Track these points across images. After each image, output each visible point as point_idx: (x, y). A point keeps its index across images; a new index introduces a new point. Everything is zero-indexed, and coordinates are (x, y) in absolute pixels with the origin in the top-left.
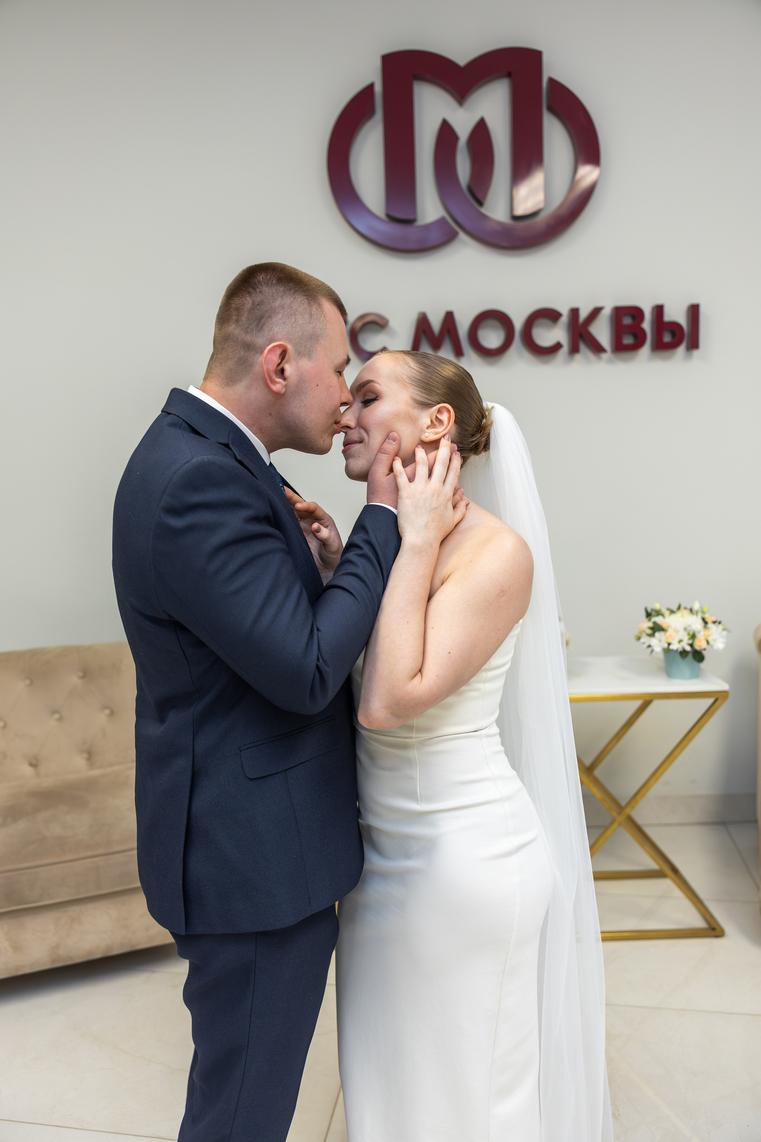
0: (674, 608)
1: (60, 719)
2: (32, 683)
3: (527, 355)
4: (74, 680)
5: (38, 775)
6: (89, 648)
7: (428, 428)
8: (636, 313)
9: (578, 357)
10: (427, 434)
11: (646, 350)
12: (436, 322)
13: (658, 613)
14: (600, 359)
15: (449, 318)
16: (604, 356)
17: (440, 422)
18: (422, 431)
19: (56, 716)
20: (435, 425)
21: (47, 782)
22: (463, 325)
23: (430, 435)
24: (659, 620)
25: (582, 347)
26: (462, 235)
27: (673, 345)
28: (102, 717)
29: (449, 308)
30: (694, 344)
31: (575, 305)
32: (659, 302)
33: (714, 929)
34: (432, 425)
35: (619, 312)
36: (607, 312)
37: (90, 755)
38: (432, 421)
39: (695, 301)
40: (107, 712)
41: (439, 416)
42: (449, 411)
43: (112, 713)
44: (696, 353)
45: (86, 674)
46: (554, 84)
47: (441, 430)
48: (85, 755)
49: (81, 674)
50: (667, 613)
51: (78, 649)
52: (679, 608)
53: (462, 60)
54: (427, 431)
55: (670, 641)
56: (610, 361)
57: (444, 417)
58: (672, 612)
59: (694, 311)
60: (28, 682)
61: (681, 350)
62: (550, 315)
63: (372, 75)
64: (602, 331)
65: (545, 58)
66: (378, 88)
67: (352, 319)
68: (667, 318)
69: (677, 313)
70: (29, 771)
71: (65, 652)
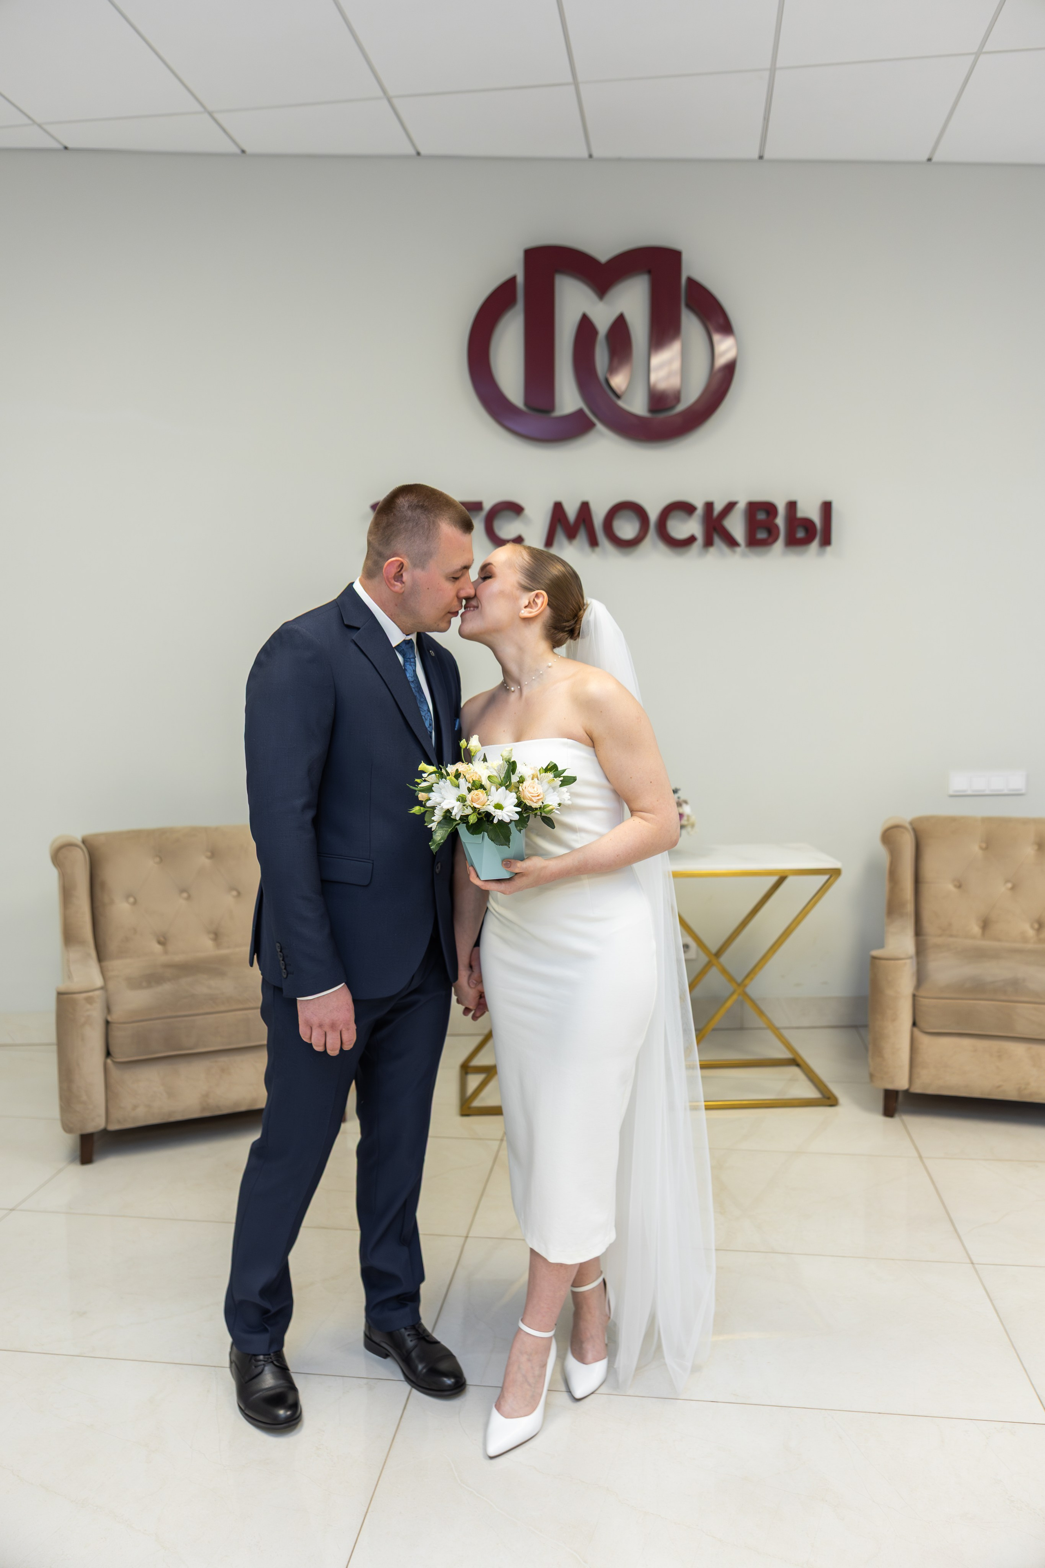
1: (189, 898)
2: (161, 860)
3: (662, 547)
4: (204, 861)
5: (166, 952)
6: (216, 829)
7: (525, 607)
8: (770, 509)
9: (712, 550)
10: (523, 611)
11: (779, 544)
12: (571, 511)
14: (734, 552)
15: (585, 508)
16: (738, 549)
17: (536, 604)
18: (520, 609)
19: (185, 895)
20: (531, 605)
21: (178, 958)
22: (599, 515)
23: (525, 613)
25: (717, 540)
26: (599, 426)
27: (806, 541)
28: (230, 897)
29: (585, 499)
30: (826, 541)
31: (710, 499)
32: (792, 498)
33: (829, 1098)
35: (753, 508)
36: (741, 506)
37: (216, 936)
38: (529, 602)
39: (828, 499)
40: (234, 893)
41: (536, 600)
42: (543, 597)
43: (239, 894)
44: (829, 549)
45: (214, 854)
46: (691, 282)
47: (534, 611)
48: (212, 936)
49: (209, 854)
51: (206, 830)
53: (603, 257)
54: (524, 609)
56: (744, 555)
59: (827, 508)
60: (157, 860)
61: (815, 544)
62: (685, 508)
63: (514, 267)
64: (736, 526)
65: (684, 257)
66: (520, 280)
67: (487, 506)
68: (800, 514)
69: (810, 510)
70: (158, 948)
71: (193, 832)
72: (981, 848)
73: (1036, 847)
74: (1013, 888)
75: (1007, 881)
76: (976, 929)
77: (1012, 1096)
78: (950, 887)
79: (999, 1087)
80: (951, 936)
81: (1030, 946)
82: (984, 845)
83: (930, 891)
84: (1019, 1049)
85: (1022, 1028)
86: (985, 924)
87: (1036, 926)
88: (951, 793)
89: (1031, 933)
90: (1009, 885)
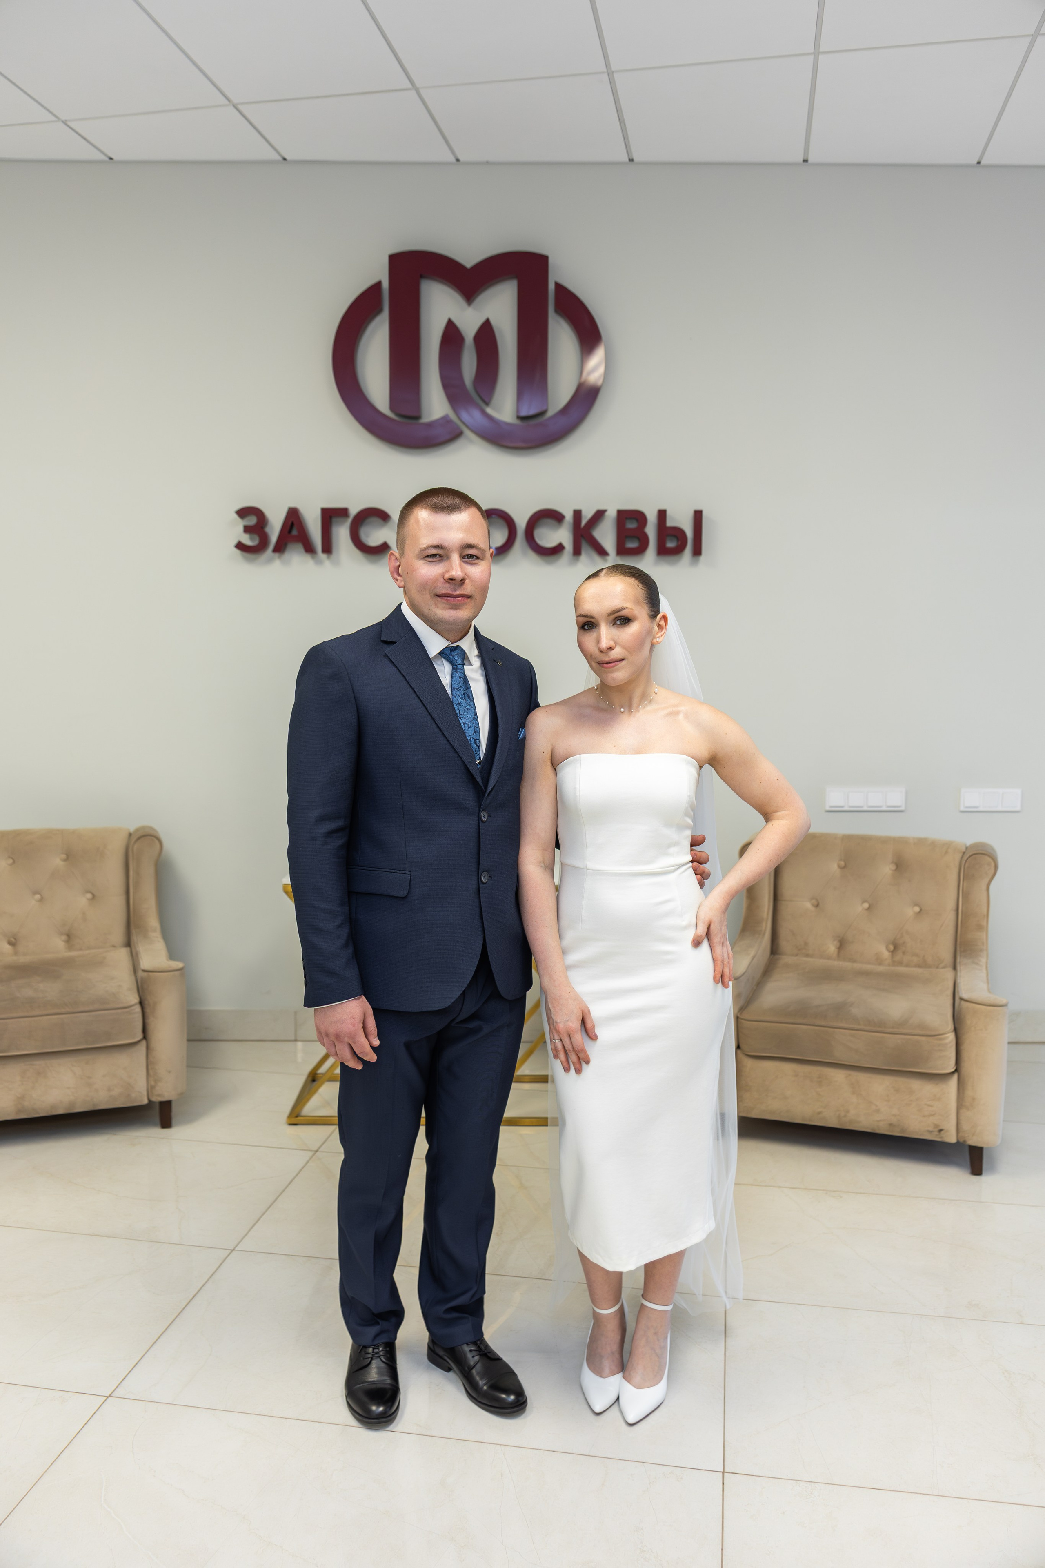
1: (41, 900)
2: (14, 862)
3: (530, 555)
4: (57, 861)
5: (16, 953)
6: (73, 832)
7: (656, 634)
8: (639, 517)
16: (607, 557)
18: (653, 638)
19: (38, 897)
21: (22, 959)
25: (586, 550)
26: (467, 432)
27: (678, 551)
28: (83, 901)
30: (697, 551)
31: (578, 507)
32: (662, 507)
35: (624, 516)
36: (611, 514)
37: (70, 938)
39: (698, 508)
40: (89, 896)
41: (660, 623)
43: (94, 895)
44: (702, 558)
45: (69, 856)
48: (64, 938)
49: (64, 856)
51: (62, 832)
53: (469, 262)
57: (663, 623)
59: (698, 516)
60: (11, 861)
61: (686, 555)
62: (552, 516)
63: (380, 273)
64: (606, 535)
65: (551, 261)
66: (386, 285)
67: (353, 511)
68: (669, 523)
69: (681, 519)
70: (7, 948)
71: (49, 834)
72: (839, 866)
73: (893, 867)
74: (868, 909)
75: (864, 901)
76: (832, 948)
77: (833, 1123)
78: (808, 905)
79: (819, 1113)
80: (807, 955)
81: (881, 968)
82: (842, 863)
83: (786, 909)
84: (839, 1076)
85: (840, 1054)
86: (842, 944)
87: (892, 948)
88: (828, 808)
89: (886, 954)
90: (866, 905)
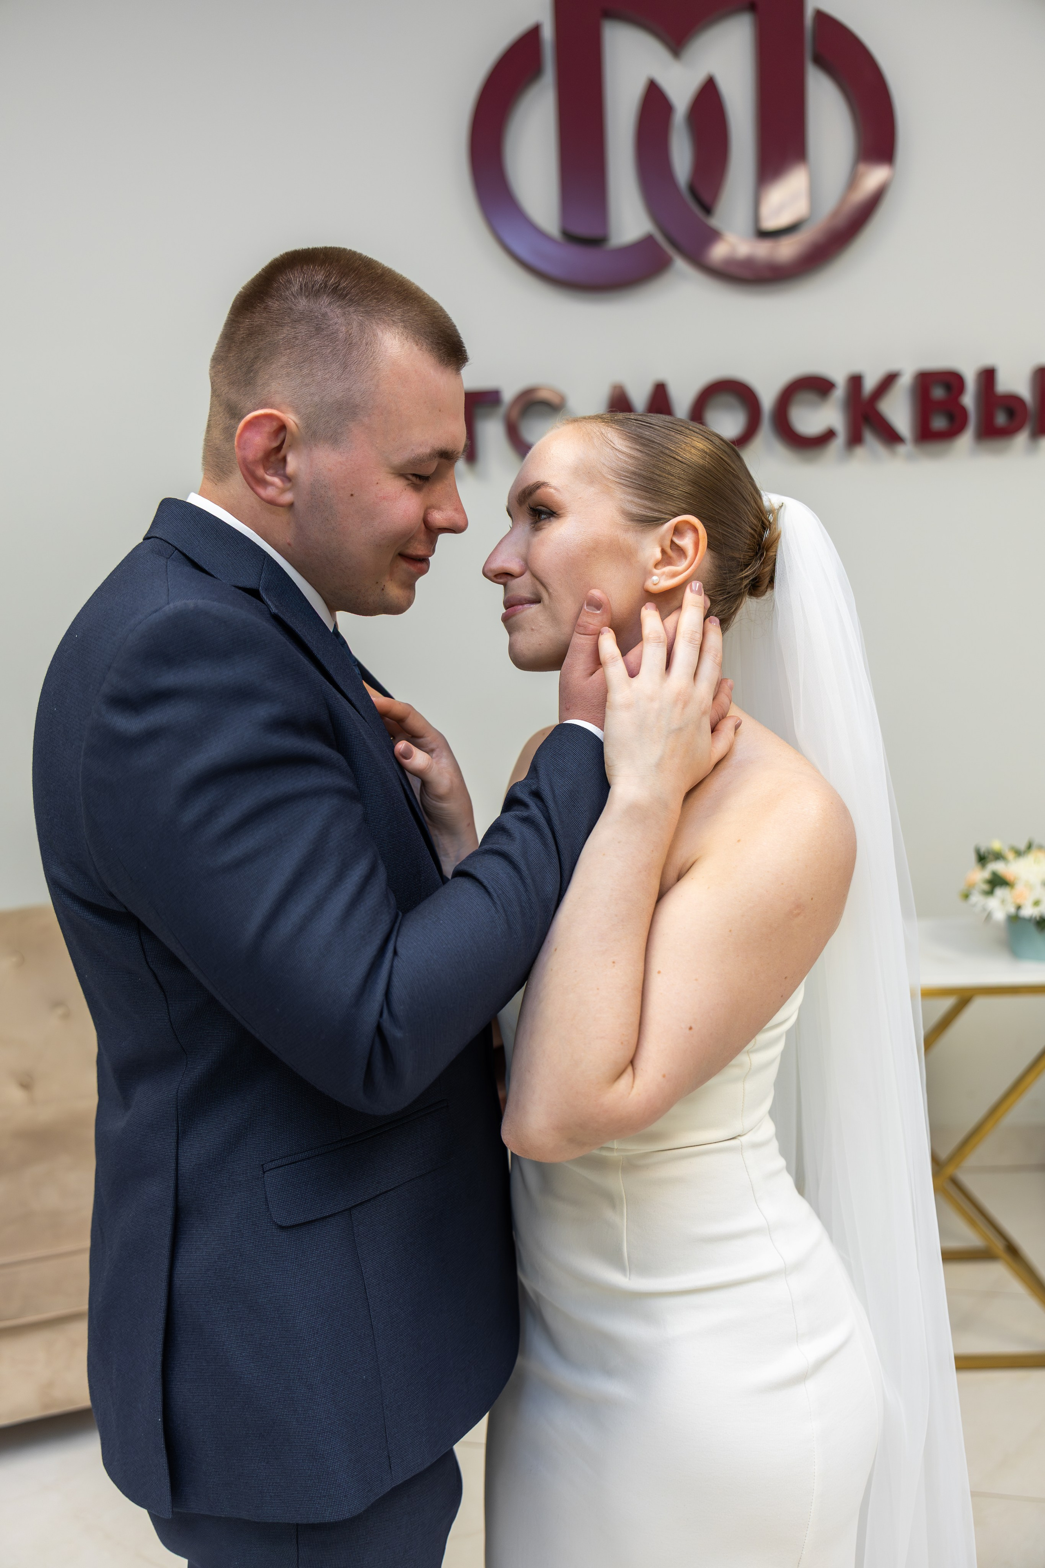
0: (1022, 846)
1: (66, 1015)
2: (21, 960)
3: (781, 449)
5: (32, 1101)
7: (657, 565)
9: (860, 451)
10: (655, 578)
11: (967, 438)
12: (639, 398)
13: (998, 856)
14: (894, 453)
16: (902, 449)
17: (681, 551)
18: (648, 574)
19: (60, 1010)
20: (670, 557)
21: (46, 1113)
23: (661, 581)
24: (998, 867)
26: (678, 263)
29: (660, 378)
31: (856, 370)
34: (666, 560)
38: (663, 552)
39: (1042, 363)
41: (677, 541)
42: (695, 530)
47: (682, 568)
50: (1010, 856)
52: (1030, 847)
54: (655, 571)
55: (1019, 901)
56: (909, 457)
57: (687, 542)
58: (1019, 853)
60: (15, 959)
61: (1022, 438)
63: (539, 10)
66: (547, 30)
67: (509, 395)
68: (1001, 387)
69: (1016, 381)
